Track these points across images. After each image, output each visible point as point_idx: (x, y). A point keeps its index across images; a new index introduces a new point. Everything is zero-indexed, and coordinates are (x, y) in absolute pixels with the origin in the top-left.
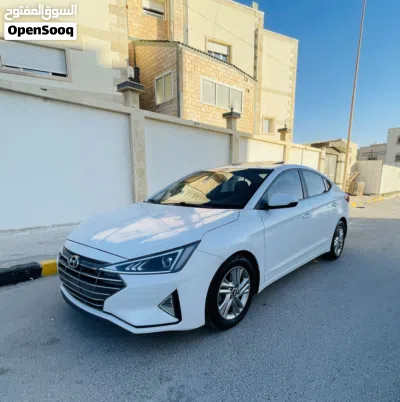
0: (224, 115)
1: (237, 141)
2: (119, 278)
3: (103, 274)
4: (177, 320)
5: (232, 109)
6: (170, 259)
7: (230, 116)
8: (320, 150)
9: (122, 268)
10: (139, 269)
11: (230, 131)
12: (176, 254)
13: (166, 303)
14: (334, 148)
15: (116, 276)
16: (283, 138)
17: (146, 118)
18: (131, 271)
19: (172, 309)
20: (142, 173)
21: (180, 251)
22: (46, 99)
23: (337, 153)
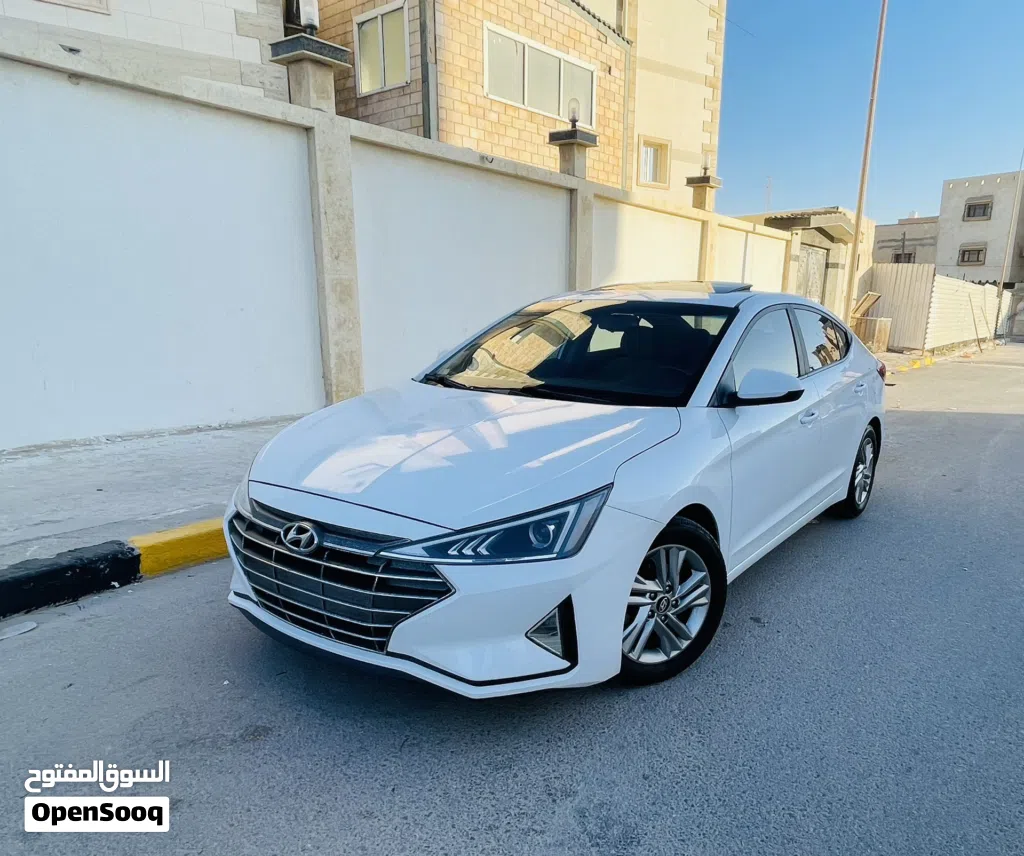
0: (555, 137)
1: (588, 208)
2: (435, 574)
3: (390, 565)
4: (566, 664)
5: (574, 122)
6: (552, 528)
7: (569, 140)
8: (786, 234)
9: (441, 550)
10: (482, 550)
11: (571, 182)
12: (566, 515)
13: (544, 628)
14: (820, 230)
15: (428, 570)
16: (699, 203)
17: (354, 139)
18: (462, 556)
19: (558, 639)
20: (346, 292)
21: (572, 509)
22: (75, 77)
23: (827, 243)
